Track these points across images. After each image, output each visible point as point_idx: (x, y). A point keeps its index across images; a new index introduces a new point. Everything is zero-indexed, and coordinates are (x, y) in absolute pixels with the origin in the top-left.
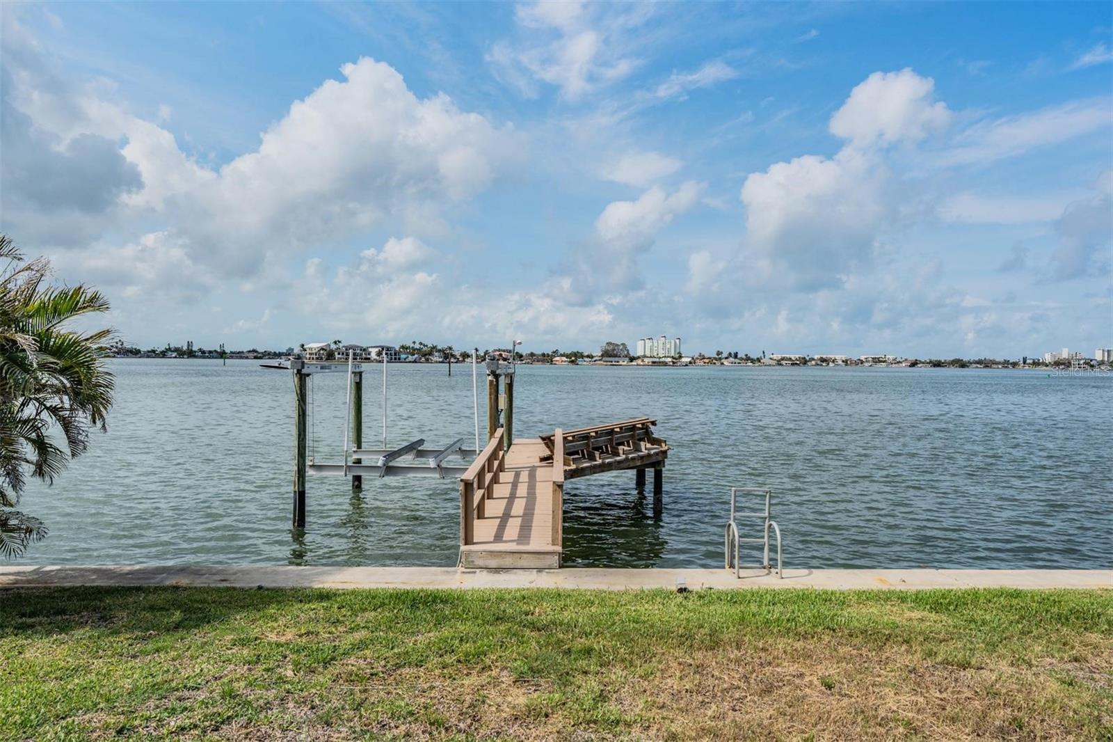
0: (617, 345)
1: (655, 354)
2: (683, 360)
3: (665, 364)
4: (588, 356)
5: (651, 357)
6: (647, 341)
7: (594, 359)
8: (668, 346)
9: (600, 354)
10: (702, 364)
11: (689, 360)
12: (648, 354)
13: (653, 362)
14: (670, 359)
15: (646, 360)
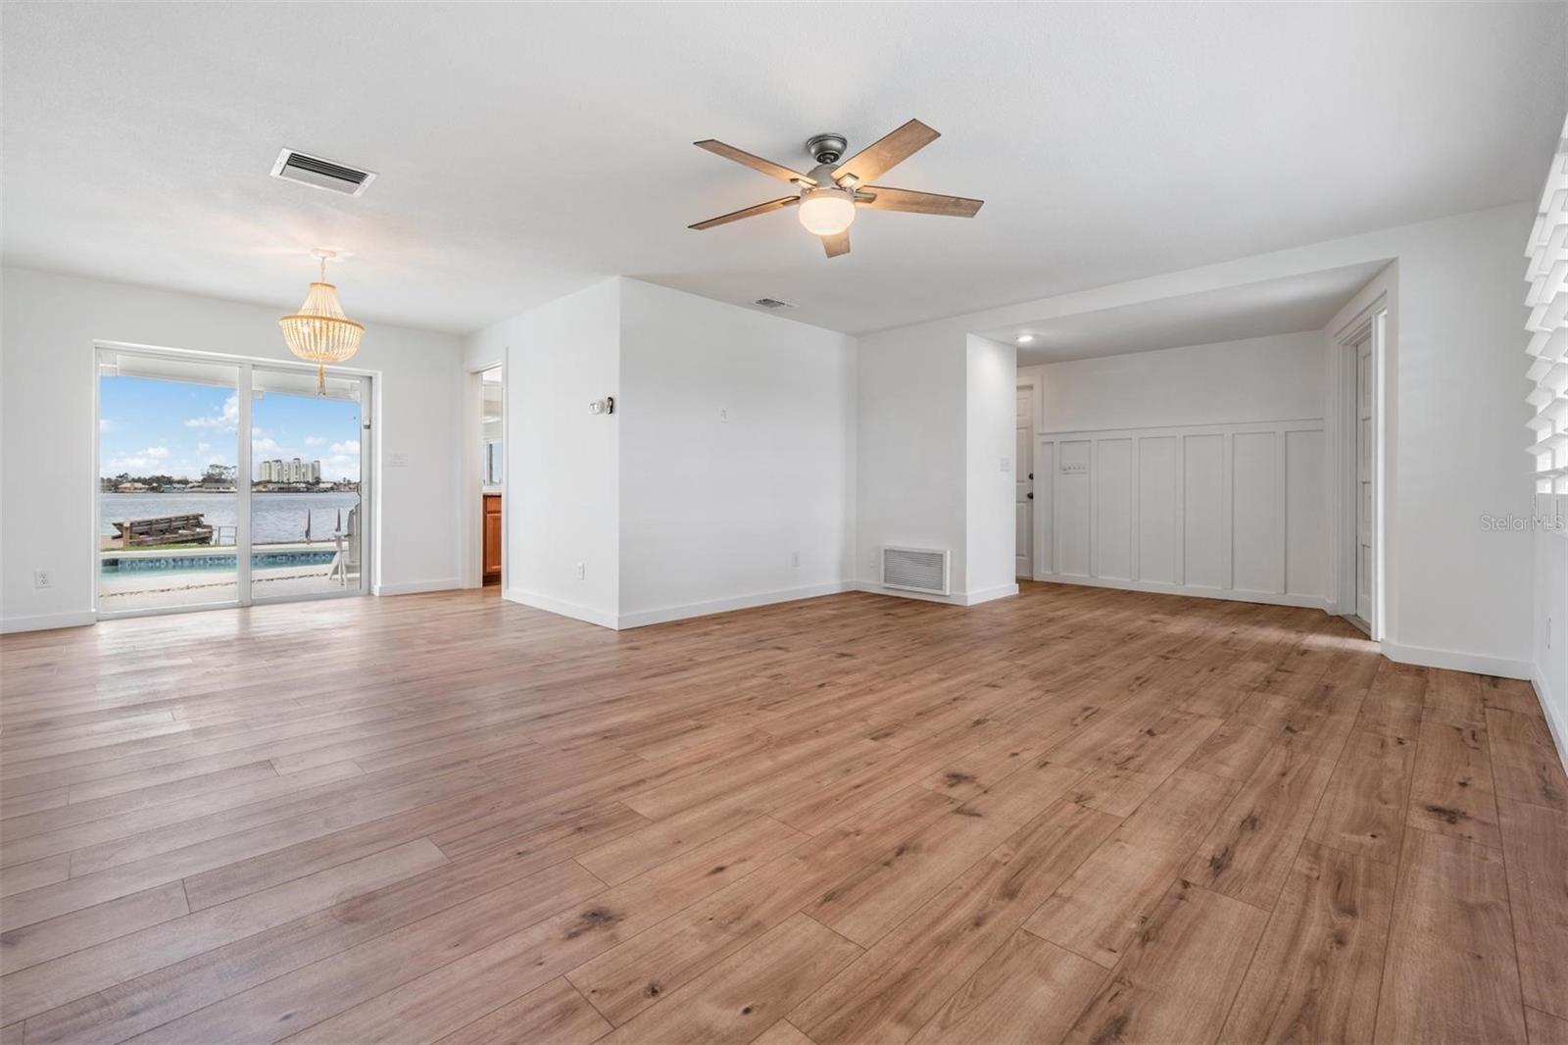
0: (226, 468)
1: (285, 480)
2: (321, 485)
3: (297, 491)
4: (179, 482)
5: (278, 482)
6: (273, 464)
7: (191, 485)
8: (303, 470)
9: (200, 478)
10: (347, 489)
11: (329, 485)
12: (274, 478)
13: (280, 488)
14: (303, 485)
15: (270, 486)
